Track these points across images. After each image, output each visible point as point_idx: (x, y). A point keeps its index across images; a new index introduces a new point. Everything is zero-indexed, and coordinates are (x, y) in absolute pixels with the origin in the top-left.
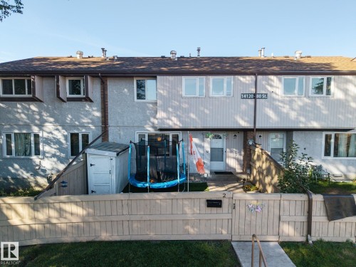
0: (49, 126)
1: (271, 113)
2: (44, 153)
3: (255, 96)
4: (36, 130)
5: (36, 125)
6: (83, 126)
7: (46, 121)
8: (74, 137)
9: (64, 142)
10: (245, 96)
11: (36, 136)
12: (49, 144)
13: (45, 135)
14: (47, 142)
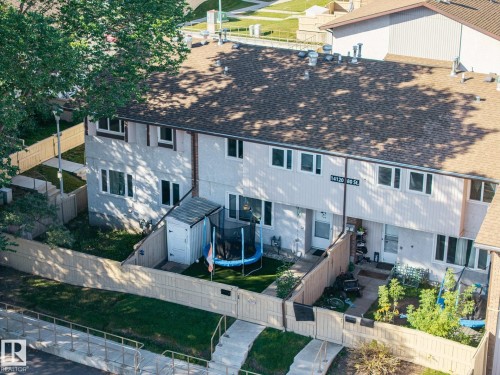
0: (142, 170)
1: (364, 203)
2: (137, 196)
3: (345, 180)
4: (129, 171)
5: (129, 166)
6: (173, 175)
7: (138, 164)
8: (165, 185)
9: (156, 188)
10: (334, 179)
11: (130, 177)
12: (141, 188)
13: (138, 178)
14: (140, 185)
